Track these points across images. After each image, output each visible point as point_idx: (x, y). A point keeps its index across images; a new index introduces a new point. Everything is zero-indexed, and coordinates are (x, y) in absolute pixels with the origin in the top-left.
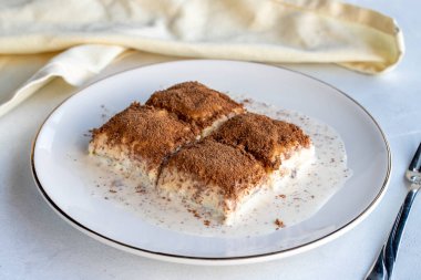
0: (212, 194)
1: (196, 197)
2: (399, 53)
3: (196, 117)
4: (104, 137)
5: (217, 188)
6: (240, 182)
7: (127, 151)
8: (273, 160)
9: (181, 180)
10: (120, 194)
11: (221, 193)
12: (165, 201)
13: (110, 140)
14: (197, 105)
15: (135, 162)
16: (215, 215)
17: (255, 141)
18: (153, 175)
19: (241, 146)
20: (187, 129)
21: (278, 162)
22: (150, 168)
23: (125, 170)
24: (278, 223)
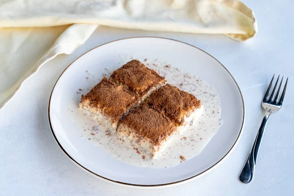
0: (146, 142)
1: (138, 141)
2: (254, 32)
3: (138, 89)
4: (87, 102)
5: (149, 140)
6: (162, 136)
7: (101, 111)
8: (180, 120)
9: (130, 132)
10: (97, 135)
11: (151, 142)
12: (121, 141)
13: (91, 103)
14: (139, 81)
15: (105, 117)
16: (148, 153)
17: (170, 108)
18: (114, 125)
19: (163, 112)
20: (133, 98)
21: (182, 120)
22: (113, 122)
23: (99, 119)
24: (181, 157)
